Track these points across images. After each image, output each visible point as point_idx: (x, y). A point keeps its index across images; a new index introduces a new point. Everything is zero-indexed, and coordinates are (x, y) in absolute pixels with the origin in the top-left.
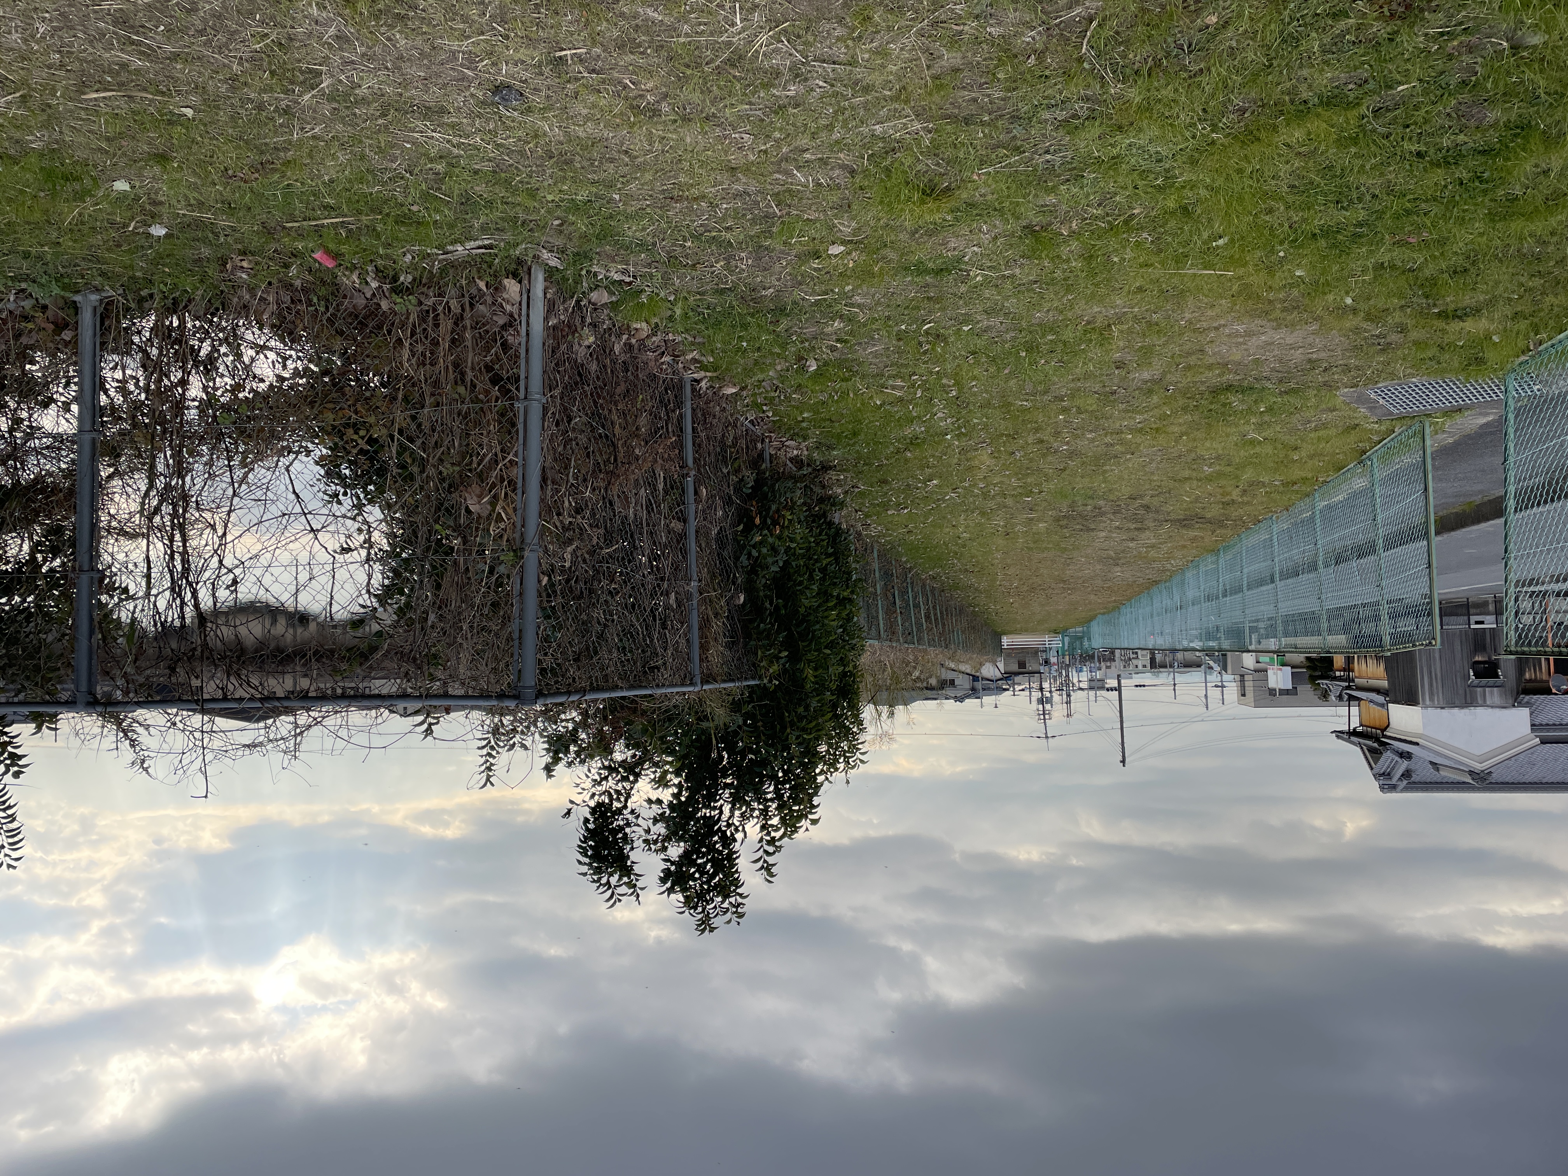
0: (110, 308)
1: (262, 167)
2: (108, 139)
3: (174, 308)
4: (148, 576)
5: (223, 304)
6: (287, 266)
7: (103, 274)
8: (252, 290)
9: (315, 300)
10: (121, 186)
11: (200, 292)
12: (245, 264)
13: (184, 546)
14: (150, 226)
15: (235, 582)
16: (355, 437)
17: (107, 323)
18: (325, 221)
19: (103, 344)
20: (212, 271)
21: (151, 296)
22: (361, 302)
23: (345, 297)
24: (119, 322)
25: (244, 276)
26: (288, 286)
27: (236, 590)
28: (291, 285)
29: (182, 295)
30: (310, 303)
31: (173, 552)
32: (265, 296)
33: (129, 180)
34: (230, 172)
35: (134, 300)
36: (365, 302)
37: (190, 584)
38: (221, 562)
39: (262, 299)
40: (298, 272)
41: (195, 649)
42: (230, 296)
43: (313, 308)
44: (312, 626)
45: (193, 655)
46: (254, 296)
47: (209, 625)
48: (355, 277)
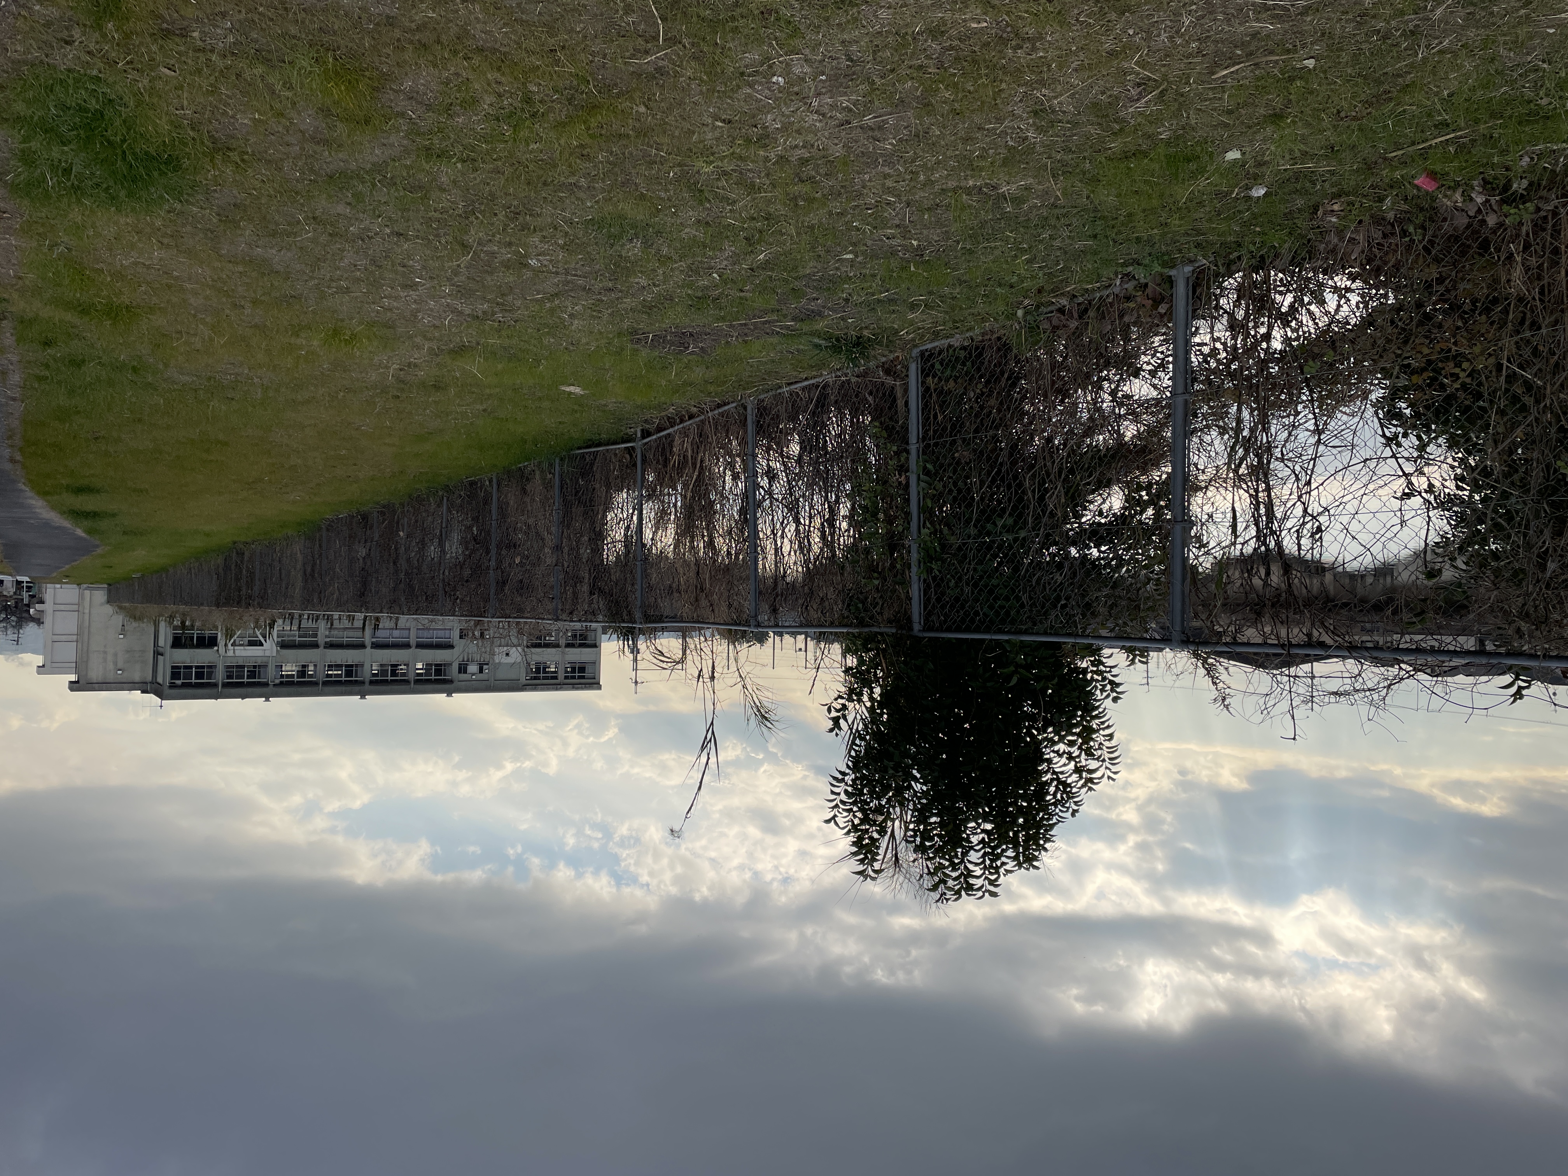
0: (1201, 276)
1: (1377, 101)
2: (1230, 112)
3: (1261, 264)
4: (1234, 526)
5: (1309, 252)
6: (1381, 200)
7: (1198, 245)
8: (1340, 233)
9: (1411, 229)
10: (1233, 155)
11: (1286, 246)
12: (1336, 207)
13: (1269, 496)
14: (1250, 189)
15: (1319, 530)
16: (1457, 370)
17: (1198, 291)
18: (1433, 142)
19: (1194, 311)
20: (1302, 223)
21: (1239, 258)
22: (1462, 221)
23: (1445, 220)
24: (1209, 288)
25: (1334, 220)
26: (1378, 220)
27: (1321, 537)
28: (1384, 219)
29: (1269, 250)
30: (1404, 233)
31: (1258, 503)
32: (1353, 236)
33: (1240, 148)
34: (1343, 114)
35: (1223, 265)
36: (1466, 221)
37: (1273, 533)
38: (1305, 510)
39: (1352, 240)
40: (1393, 203)
41: (1280, 595)
42: (1317, 244)
43: (1407, 239)
44: (1328, 577)
45: (1278, 601)
46: (1342, 239)
47: (1294, 572)
48: (1458, 196)
